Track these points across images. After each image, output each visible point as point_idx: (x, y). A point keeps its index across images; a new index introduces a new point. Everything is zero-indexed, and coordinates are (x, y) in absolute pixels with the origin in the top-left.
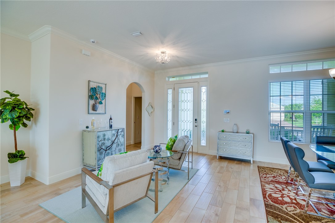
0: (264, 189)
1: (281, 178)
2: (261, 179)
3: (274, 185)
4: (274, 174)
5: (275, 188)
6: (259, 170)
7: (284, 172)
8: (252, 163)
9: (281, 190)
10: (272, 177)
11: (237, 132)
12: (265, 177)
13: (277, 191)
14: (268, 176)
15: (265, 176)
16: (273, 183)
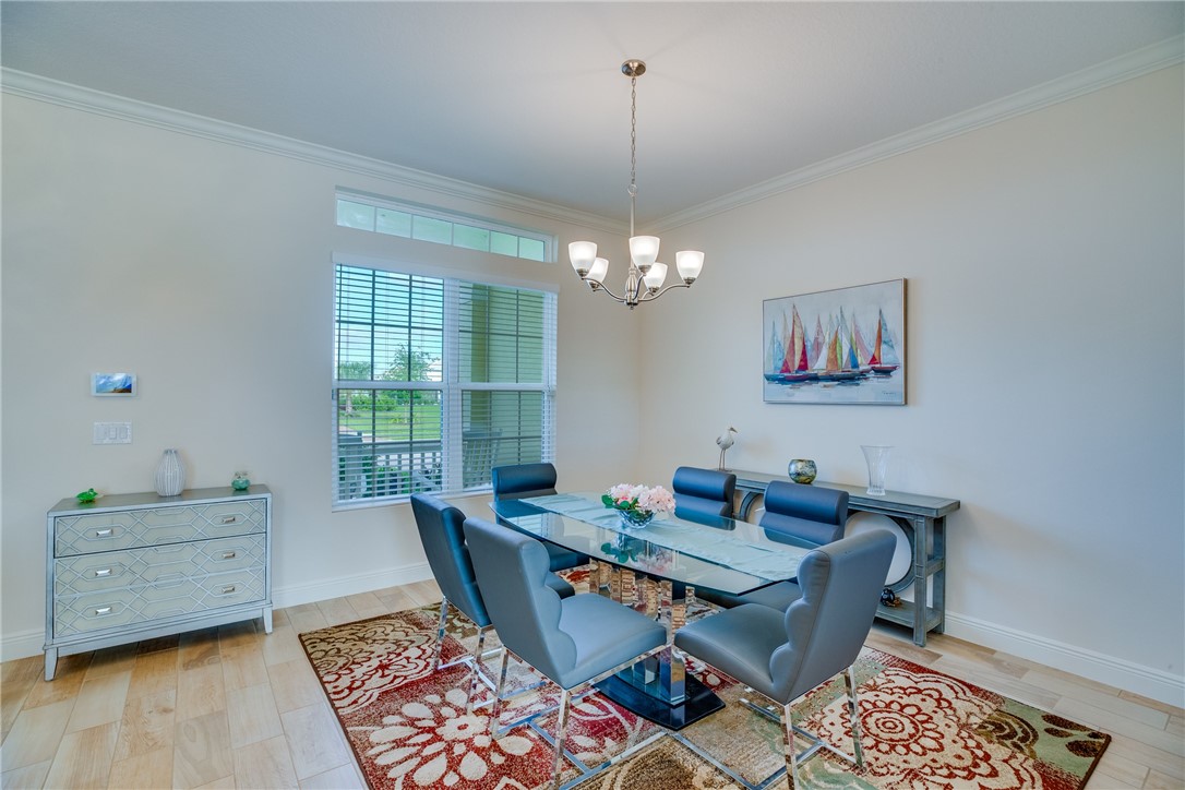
0: (371, 760)
1: (408, 658)
2: (336, 709)
3: (400, 714)
4: (379, 649)
5: (408, 731)
6: (309, 655)
7: (404, 625)
8: (269, 629)
9: (432, 724)
10: (376, 669)
11: (185, 494)
12: (351, 689)
13: (424, 745)
14: (359, 672)
15: (345, 682)
16: (394, 706)
